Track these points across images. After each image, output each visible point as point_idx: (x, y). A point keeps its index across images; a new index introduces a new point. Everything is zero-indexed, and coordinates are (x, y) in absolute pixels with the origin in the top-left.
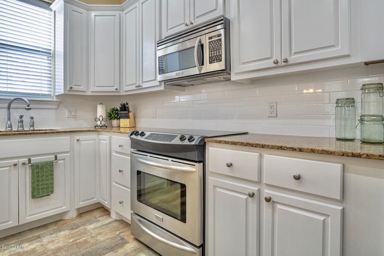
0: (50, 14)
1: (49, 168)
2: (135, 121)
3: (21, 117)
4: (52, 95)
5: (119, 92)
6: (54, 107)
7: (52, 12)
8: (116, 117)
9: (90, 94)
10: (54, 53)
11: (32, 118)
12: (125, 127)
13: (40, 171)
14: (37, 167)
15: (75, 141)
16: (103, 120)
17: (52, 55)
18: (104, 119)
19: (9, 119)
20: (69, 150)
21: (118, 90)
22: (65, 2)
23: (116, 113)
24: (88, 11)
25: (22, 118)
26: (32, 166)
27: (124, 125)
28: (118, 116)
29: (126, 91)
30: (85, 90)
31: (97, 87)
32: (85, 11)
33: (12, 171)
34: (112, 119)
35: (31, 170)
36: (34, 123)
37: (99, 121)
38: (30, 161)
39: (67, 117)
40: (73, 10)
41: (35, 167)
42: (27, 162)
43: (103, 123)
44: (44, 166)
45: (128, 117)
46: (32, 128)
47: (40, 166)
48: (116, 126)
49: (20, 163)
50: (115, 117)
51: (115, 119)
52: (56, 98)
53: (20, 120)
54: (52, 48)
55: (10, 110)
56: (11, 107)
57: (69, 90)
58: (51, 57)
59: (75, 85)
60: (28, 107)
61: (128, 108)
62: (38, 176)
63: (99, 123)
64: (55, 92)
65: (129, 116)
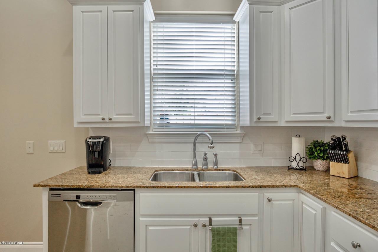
0: (233, 27)
1: (232, 237)
2: (357, 166)
3: (205, 154)
4: (236, 125)
5: (332, 121)
6: (238, 140)
7: (236, 25)
8: (322, 157)
9: (283, 124)
10: (238, 73)
11: (216, 155)
12: (338, 175)
13: (221, 239)
14: (217, 233)
15: (266, 200)
16: (300, 160)
17: (235, 77)
18: (303, 159)
19: (195, 157)
20: (257, 213)
21: (332, 119)
22: (250, 4)
23: (321, 151)
24: (280, 6)
25: (207, 155)
26: (213, 231)
27: (338, 173)
28: (324, 154)
29: (347, 121)
30: (277, 120)
31: (294, 114)
32: (276, 7)
33: (193, 231)
34: (314, 158)
35: (211, 235)
36: (218, 160)
37: (295, 162)
38: (210, 221)
39: (252, 152)
40: (261, 12)
41: (216, 233)
42: (208, 223)
43: (301, 164)
44: (226, 233)
45: (345, 160)
46: (216, 167)
47: (221, 232)
48: (321, 169)
49: (201, 224)
50: (318, 155)
51: (319, 159)
52: (240, 130)
53: (204, 157)
54: (235, 68)
55: (196, 144)
56: (197, 142)
57: (256, 122)
58: (234, 79)
59: (264, 114)
60: (211, 146)
61: (346, 145)
62: (219, 245)
63: (294, 164)
64: (239, 121)
65: (348, 159)
